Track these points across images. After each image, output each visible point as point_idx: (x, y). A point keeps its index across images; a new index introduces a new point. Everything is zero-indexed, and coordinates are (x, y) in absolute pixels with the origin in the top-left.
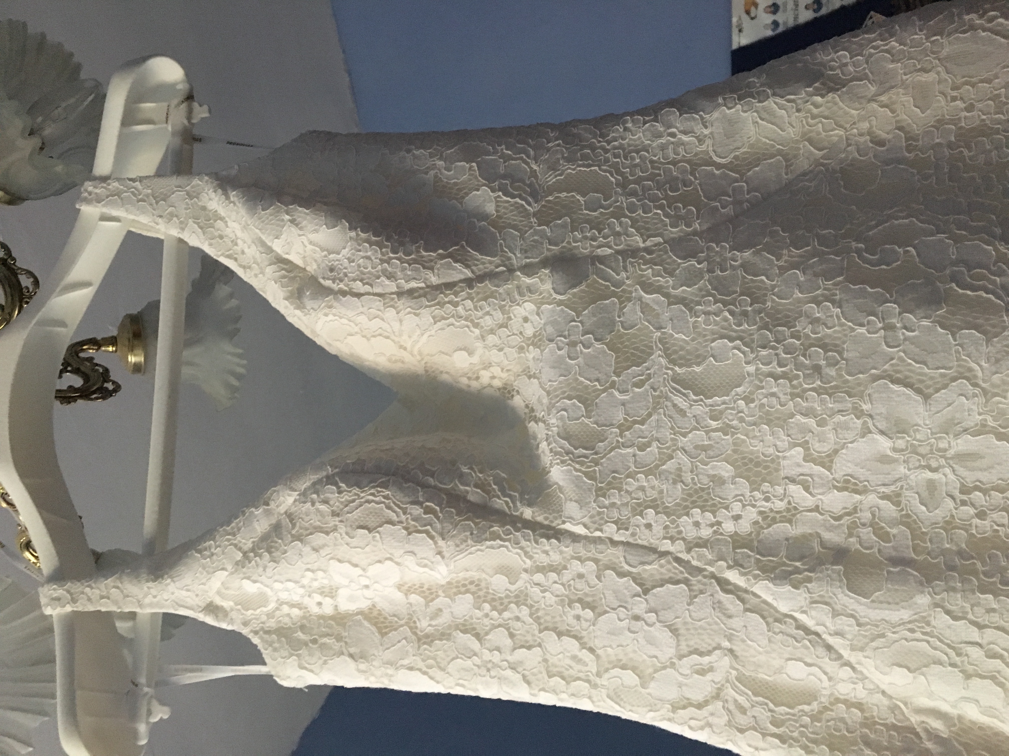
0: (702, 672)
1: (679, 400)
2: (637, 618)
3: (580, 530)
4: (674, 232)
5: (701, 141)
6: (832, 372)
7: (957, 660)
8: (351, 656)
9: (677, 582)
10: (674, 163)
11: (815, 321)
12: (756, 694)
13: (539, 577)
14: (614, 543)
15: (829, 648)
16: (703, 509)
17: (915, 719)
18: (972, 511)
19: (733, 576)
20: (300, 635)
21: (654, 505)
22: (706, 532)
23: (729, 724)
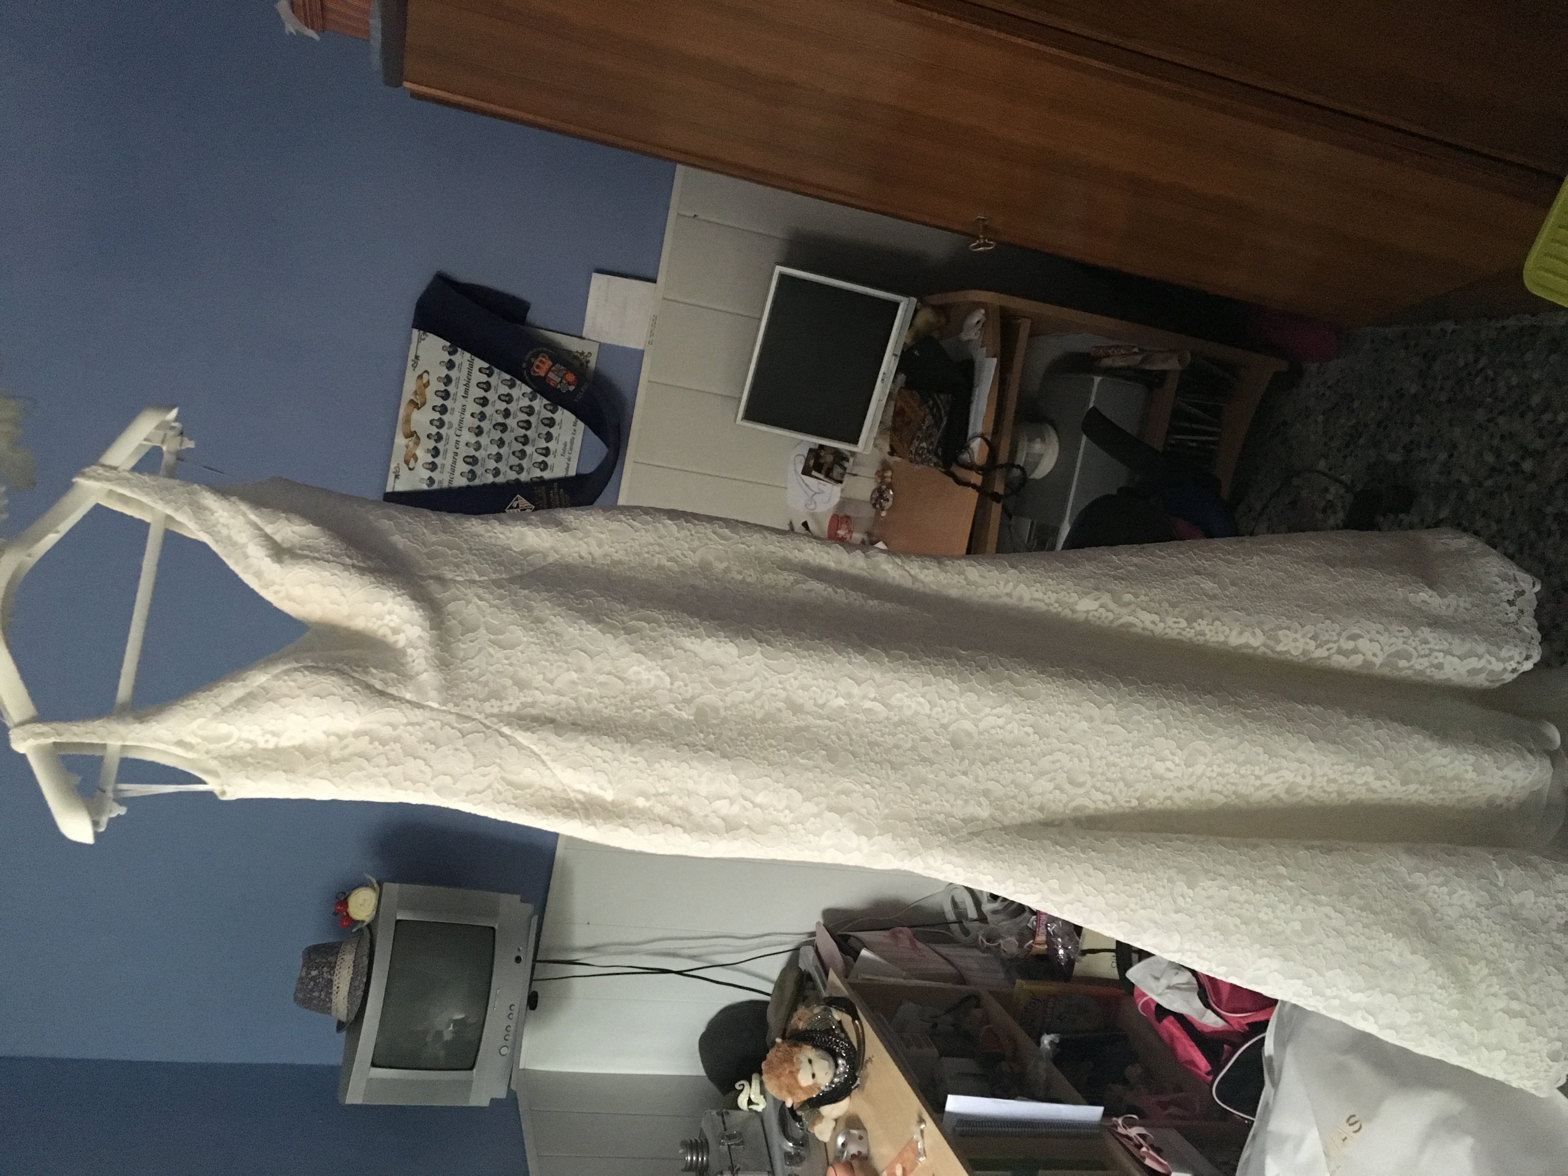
0: (484, 776)
1: (491, 650)
2: (456, 750)
3: (435, 705)
4: (494, 576)
5: (508, 539)
6: (557, 644)
7: (592, 764)
8: (284, 771)
9: (479, 732)
10: (495, 545)
11: (553, 623)
12: (508, 785)
13: (410, 728)
14: (451, 713)
15: (543, 762)
16: (496, 699)
17: (572, 795)
18: (603, 706)
19: (506, 730)
20: (250, 760)
21: (473, 696)
22: (495, 711)
23: (494, 800)
